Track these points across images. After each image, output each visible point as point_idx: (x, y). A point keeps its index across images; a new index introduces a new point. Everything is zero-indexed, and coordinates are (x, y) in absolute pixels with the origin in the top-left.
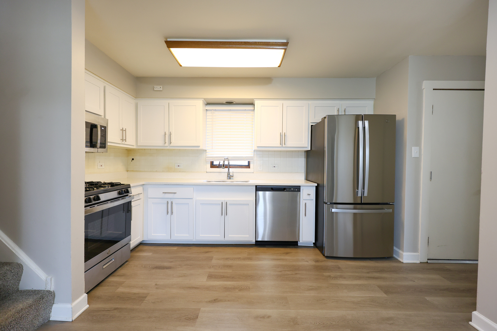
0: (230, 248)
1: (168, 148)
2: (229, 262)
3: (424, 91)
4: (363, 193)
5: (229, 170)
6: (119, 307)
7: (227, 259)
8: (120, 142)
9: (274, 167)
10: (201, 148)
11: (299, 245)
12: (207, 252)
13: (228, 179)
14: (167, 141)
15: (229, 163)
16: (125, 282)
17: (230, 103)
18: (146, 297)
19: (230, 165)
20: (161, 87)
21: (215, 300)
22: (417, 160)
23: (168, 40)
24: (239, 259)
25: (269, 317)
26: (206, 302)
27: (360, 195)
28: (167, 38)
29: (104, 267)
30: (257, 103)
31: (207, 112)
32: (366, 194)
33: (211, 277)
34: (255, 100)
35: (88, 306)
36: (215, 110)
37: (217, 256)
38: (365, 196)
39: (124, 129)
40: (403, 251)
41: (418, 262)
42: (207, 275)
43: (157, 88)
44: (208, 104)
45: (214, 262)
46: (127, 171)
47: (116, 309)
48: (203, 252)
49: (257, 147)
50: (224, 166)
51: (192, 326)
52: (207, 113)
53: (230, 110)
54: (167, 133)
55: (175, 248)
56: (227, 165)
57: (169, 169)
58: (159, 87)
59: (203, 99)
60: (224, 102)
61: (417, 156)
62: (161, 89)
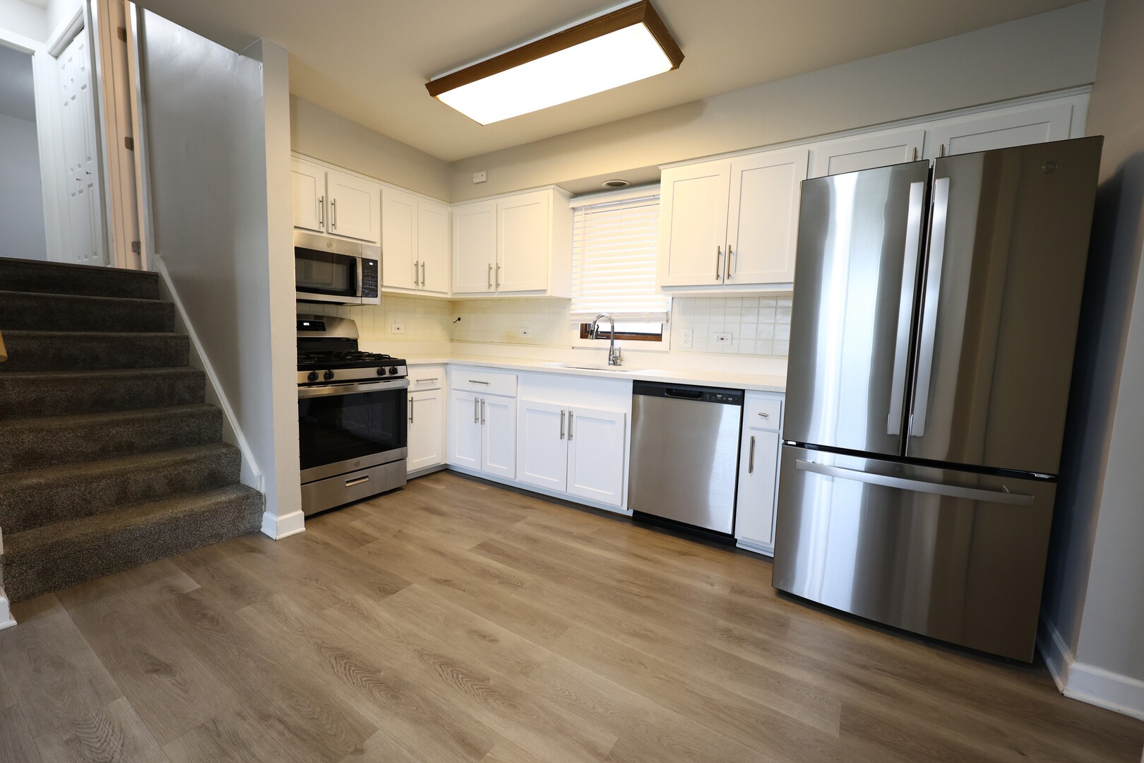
0: (573, 511)
1: (495, 296)
2: (540, 534)
5: (612, 344)
6: (331, 542)
7: (545, 528)
8: (413, 286)
9: (722, 339)
10: (548, 294)
11: (737, 545)
12: (525, 508)
13: (610, 364)
14: (493, 282)
15: (613, 327)
16: (370, 515)
17: (617, 186)
18: (369, 542)
19: (616, 333)
20: (484, 173)
21: (446, 581)
23: (433, 79)
24: (569, 535)
25: (494, 640)
26: (431, 578)
27: (893, 428)
28: (428, 77)
29: (348, 485)
30: (666, 175)
31: (576, 213)
32: (915, 430)
33: (485, 547)
34: (660, 167)
35: (304, 529)
36: (591, 207)
37: (534, 520)
38: (911, 434)
39: (420, 264)
40: (1075, 658)
42: (482, 541)
43: (479, 177)
44: (577, 195)
45: (520, 526)
46: (452, 340)
47: (326, 544)
48: (519, 506)
49: (663, 287)
50: (606, 335)
51: (375, 600)
52: (574, 216)
53: (621, 203)
54: (494, 267)
55: (484, 488)
56: (610, 333)
57: (511, 340)
58: (479, 174)
59: (553, 186)
60: (604, 185)
62: (484, 179)
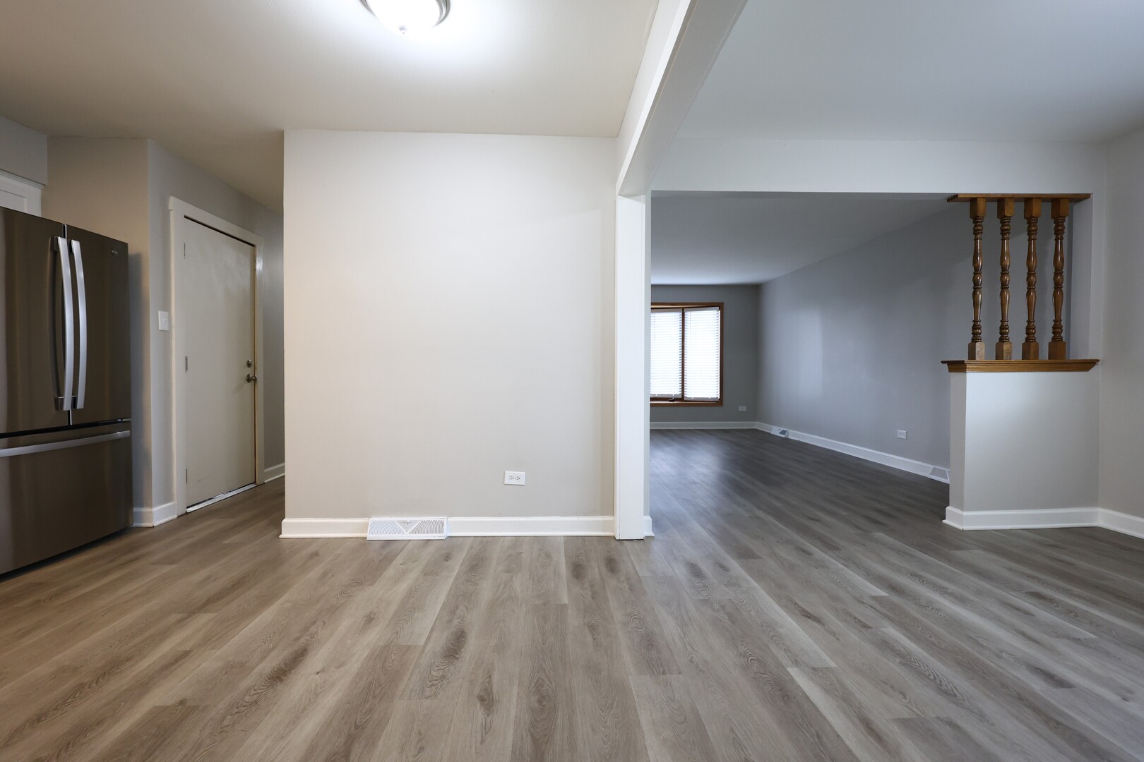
3: (172, 213)
4: (74, 401)
22: (166, 334)
27: (67, 406)
32: (80, 405)
38: (78, 408)
40: (151, 506)
41: (176, 516)
61: (166, 328)
